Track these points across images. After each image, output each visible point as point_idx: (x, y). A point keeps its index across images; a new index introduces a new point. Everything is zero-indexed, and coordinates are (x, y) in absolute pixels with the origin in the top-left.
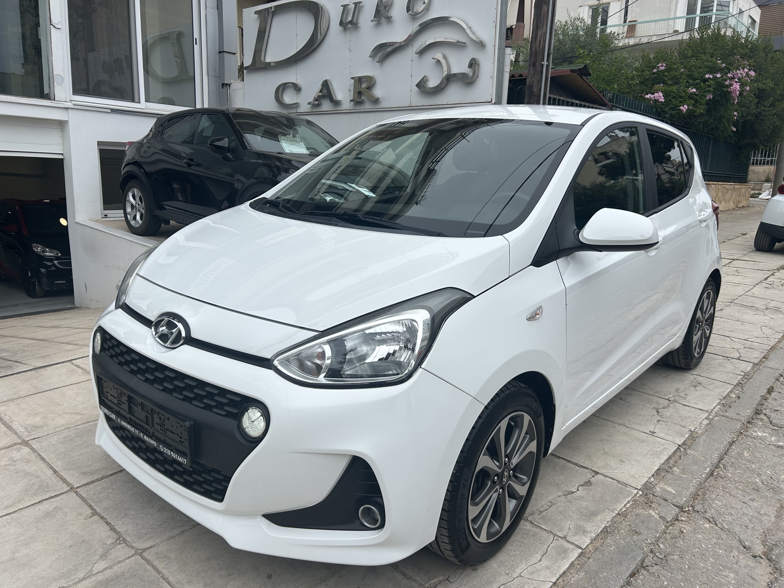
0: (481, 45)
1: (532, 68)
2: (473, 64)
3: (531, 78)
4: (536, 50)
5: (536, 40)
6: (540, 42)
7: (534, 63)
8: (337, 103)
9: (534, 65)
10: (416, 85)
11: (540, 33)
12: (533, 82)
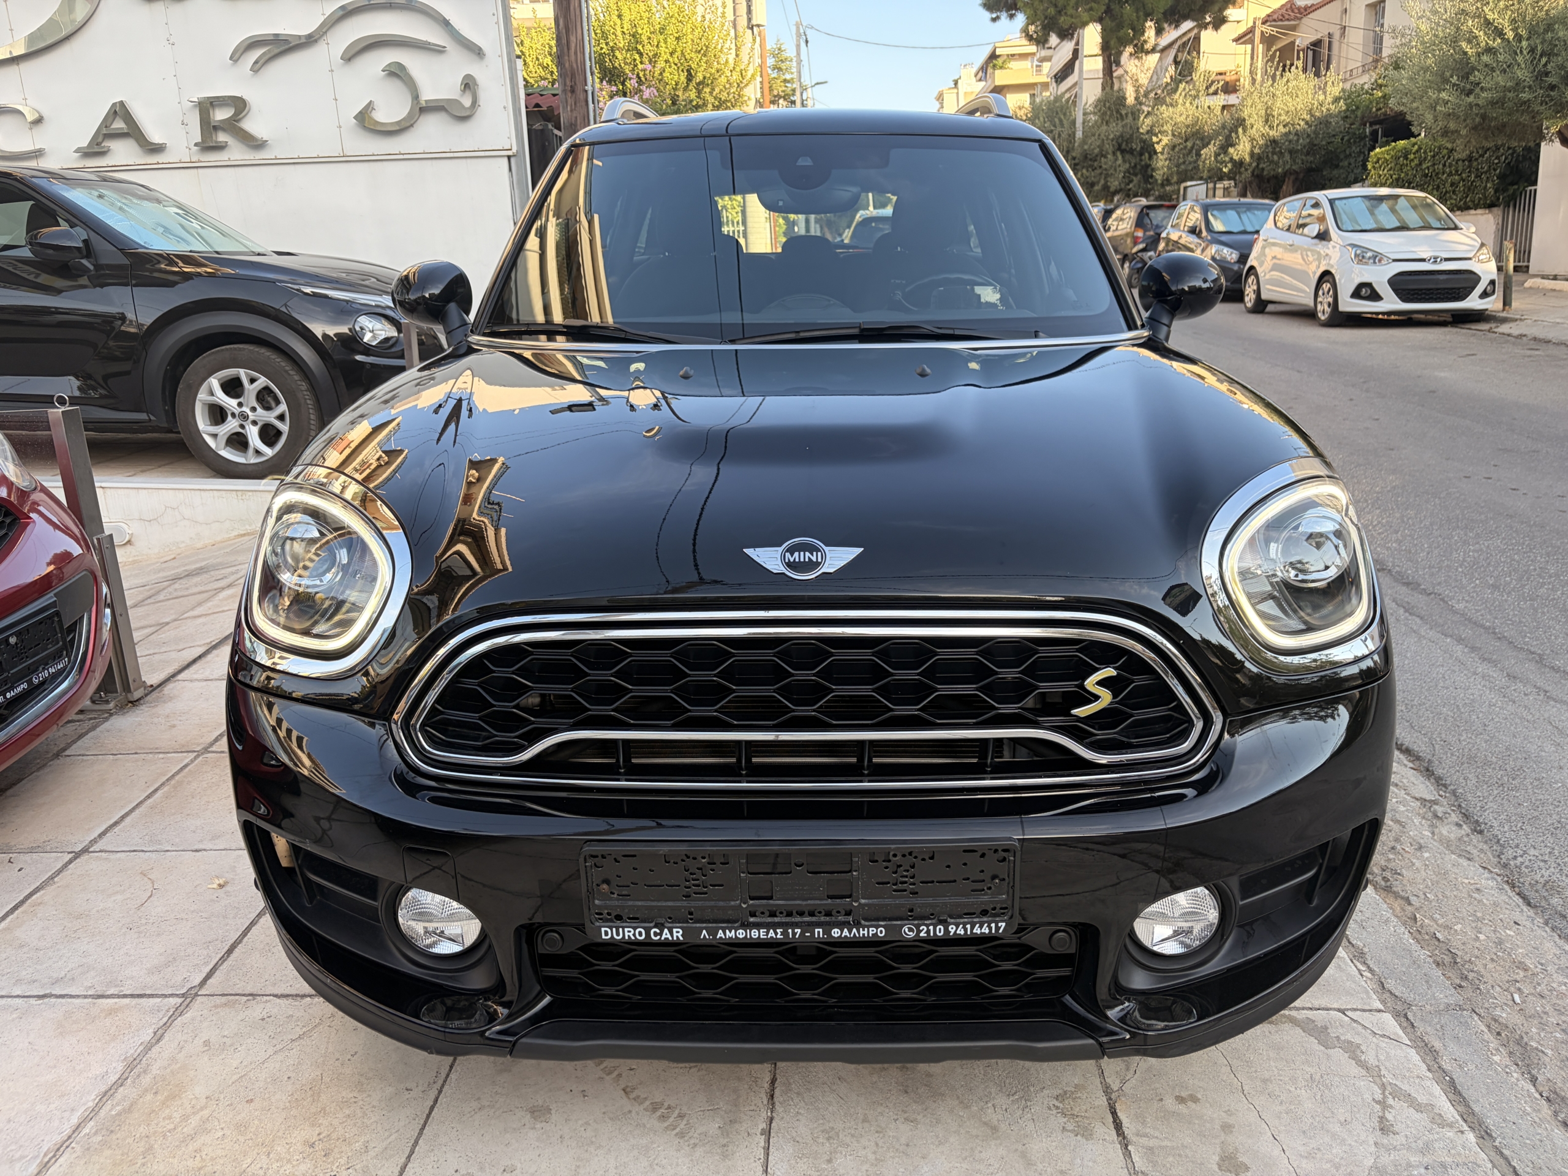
0: (478, 52)
1: (570, 94)
2: (469, 85)
3: (571, 111)
4: (572, 66)
5: (568, 49)
6: (576, 53)
7: (571, 86)
8: (156, 149)
9: (573, 91)
10: (355, 118)
11: (573, 39)
12: (576, 118)
